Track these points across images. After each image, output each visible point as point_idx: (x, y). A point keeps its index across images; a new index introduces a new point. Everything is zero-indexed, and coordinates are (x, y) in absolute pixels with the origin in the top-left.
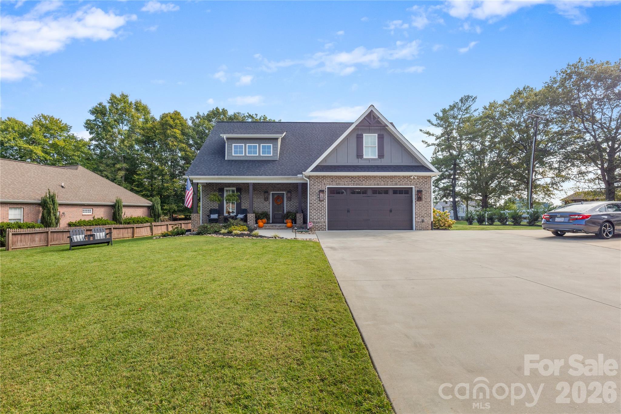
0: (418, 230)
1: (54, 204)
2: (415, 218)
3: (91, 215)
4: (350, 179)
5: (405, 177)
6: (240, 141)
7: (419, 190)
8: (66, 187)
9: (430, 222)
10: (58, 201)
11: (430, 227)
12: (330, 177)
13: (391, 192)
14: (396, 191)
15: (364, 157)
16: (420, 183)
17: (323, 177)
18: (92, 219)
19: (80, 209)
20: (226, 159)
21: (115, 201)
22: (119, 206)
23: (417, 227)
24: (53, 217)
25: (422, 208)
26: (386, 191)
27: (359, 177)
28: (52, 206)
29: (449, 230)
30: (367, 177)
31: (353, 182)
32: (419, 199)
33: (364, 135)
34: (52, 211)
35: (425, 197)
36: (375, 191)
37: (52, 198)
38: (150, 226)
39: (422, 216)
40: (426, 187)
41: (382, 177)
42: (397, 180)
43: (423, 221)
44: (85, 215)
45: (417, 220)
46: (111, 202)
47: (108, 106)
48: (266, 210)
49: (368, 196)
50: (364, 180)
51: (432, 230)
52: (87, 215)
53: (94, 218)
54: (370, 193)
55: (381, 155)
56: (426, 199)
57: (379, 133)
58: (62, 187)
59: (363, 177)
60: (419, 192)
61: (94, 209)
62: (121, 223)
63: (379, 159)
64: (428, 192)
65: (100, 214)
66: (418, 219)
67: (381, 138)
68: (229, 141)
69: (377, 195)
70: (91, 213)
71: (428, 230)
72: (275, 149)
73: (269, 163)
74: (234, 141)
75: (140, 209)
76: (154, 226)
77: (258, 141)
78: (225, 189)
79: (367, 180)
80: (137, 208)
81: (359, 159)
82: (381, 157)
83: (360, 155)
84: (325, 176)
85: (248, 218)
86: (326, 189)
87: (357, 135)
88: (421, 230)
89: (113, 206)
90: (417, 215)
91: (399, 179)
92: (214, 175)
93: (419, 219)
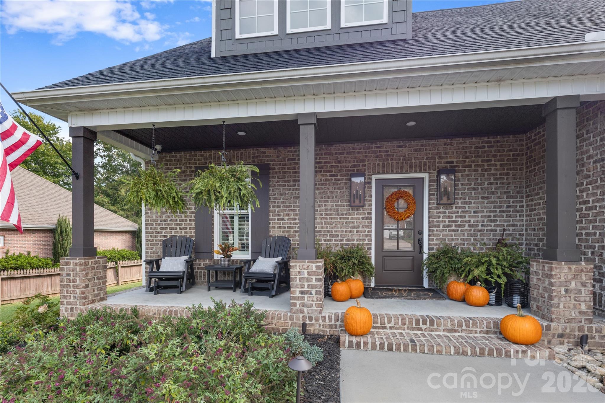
20: (213, 55)
21: (56, 222)
22: (62, 232)
38: (114, 268)
46: (49, 224)
61: (8, 237)
65: (24, 245)
75: (116, 237)
76: (122, 267)
80: (110, 234)
85: (294, 272)
89: (51, 231)
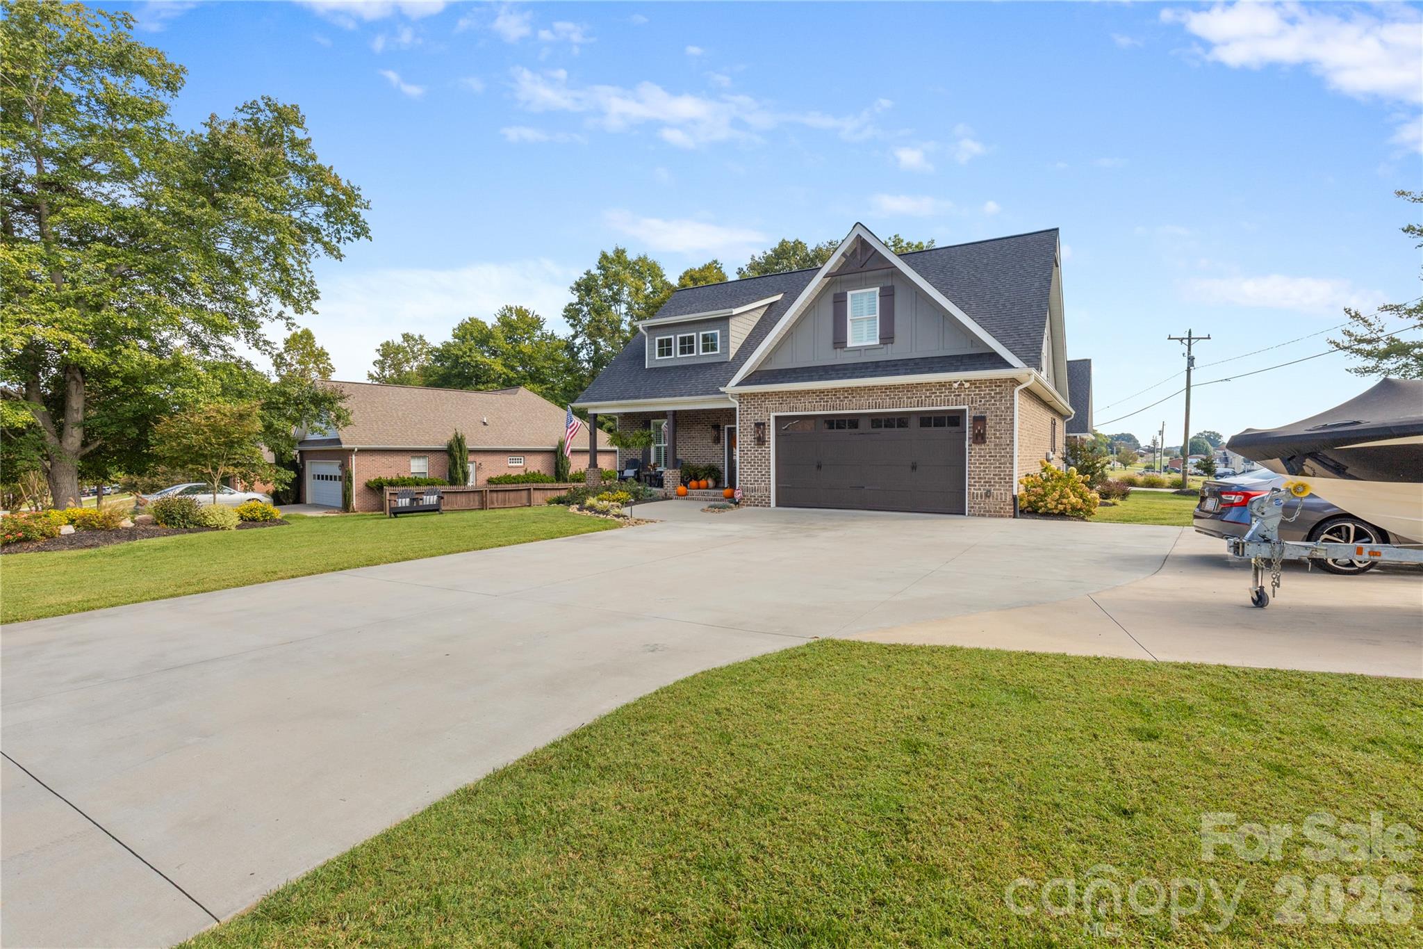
0: (974, 515)
1: (461, 451)
2: (969, 485)
3: (521, 467)
4: (818, 396)
5: (944, 386)
6: (667, 330)
7: (978, 415)
8: (490, 423)
9: (1009, 498)
10: (469, 445)
11: (1009, 509)
12: (777, 394)
13: (914, 422)
14: (929, 420)
15: (849, 345)
16: (983, 398)
17: (764, 394)
18: (522, 474)
19: (507, 458)
20: (646, 367)
21: (557, 443)
23: (972, 507)
24: (460, 471)
25: (987, 460)
26: (900, 421)
27: (836, 390)
28: (458, 454)
29: (1087, 521)
30: (852, 391)
31: (822, 403)
32: (980, 438)
33: (849, 293)
34: (459, 462)
35: (995, 434)
36: (880, 421)
37: (459, 441)
39: (987, 482)
40: (998, 409)
41: (888, 388)
42: (924, 394)
43: (988, 494)
44: (512, 467)
45: (972, 491)
46: (551, 446)
47: (596, 272)
48: (715, 461)
49: (861, 432)
50: (846, 397)
51: (1015, 517)
52: (515, 466)
53: (526, 471)
54: (864, 426)
55: (887, 337)
56: (998, 438)
57: (882, 285)
58: (485, 424)
59: (845, 390)
60: (980, 420)
61: (527, 457)
62: (565, 481)
63: (882, 346)
64: (1005, 419)
65: (536, 465)
66: (977, 487)
67: (887, 296)
68: (652, 331)
69: (883, 429)
70: (522, 464)
71: (1002, 516)
72: (725, 339)
73: (710, 369)
74: (658, 331)
77: (696, 326)
78: (652, 421)
79: (854, 397)
81: (838, 350)
82: (888, 341)
83: (839, 341)
84: (768, 393)
85: (665, 477)
86: (769, 419)
87: (836, 296)
88: (984, 516)
89: (554, 452)
90: (974, 478)
91: (927, 390)
92: (613, 399)
93: (980, 489)
